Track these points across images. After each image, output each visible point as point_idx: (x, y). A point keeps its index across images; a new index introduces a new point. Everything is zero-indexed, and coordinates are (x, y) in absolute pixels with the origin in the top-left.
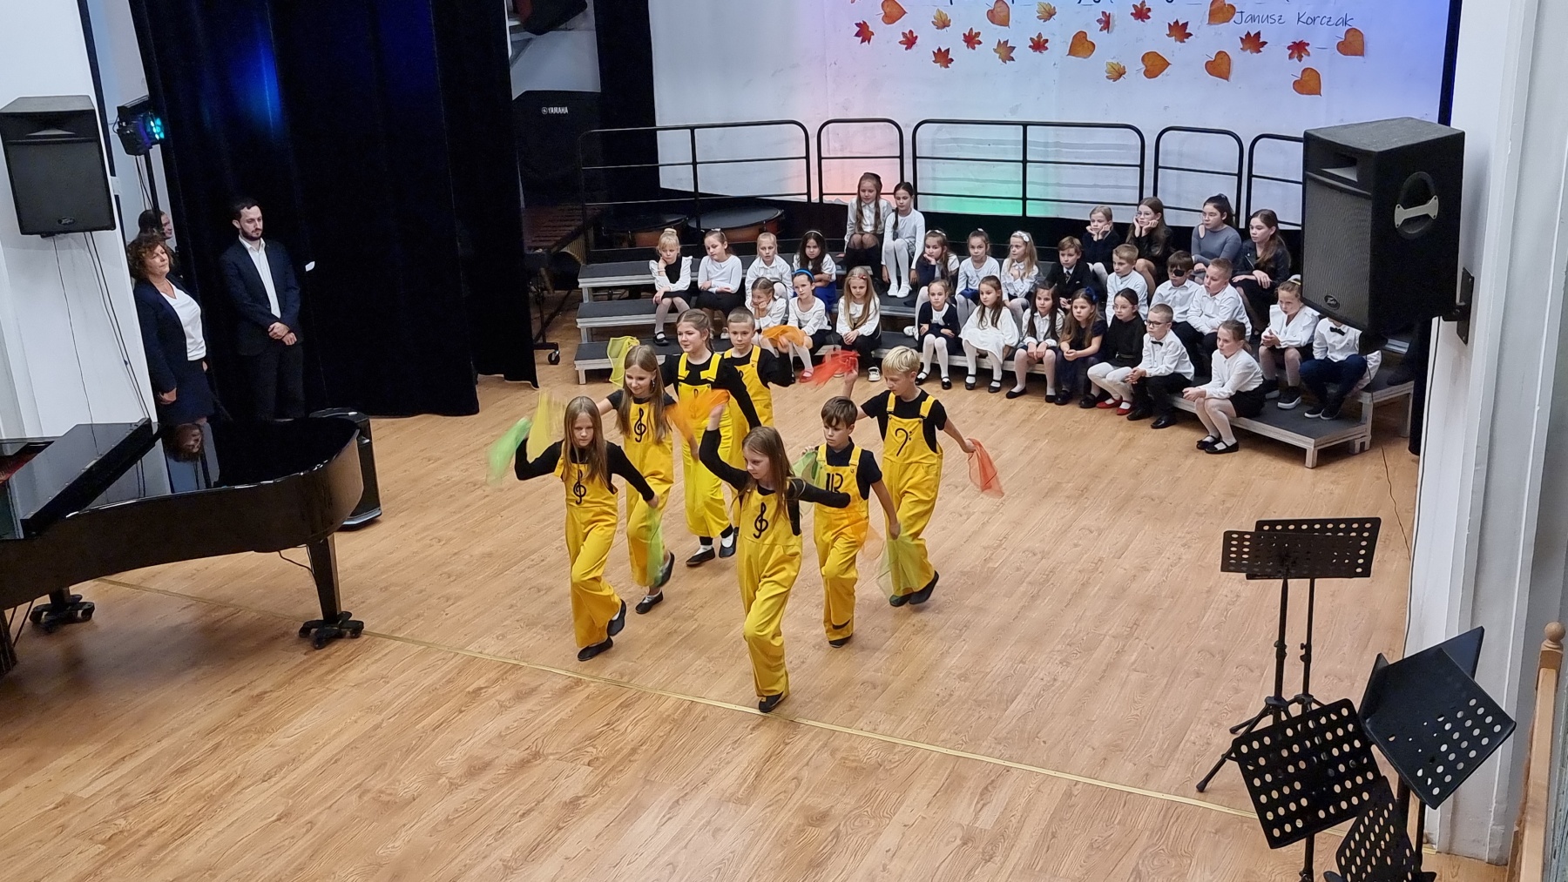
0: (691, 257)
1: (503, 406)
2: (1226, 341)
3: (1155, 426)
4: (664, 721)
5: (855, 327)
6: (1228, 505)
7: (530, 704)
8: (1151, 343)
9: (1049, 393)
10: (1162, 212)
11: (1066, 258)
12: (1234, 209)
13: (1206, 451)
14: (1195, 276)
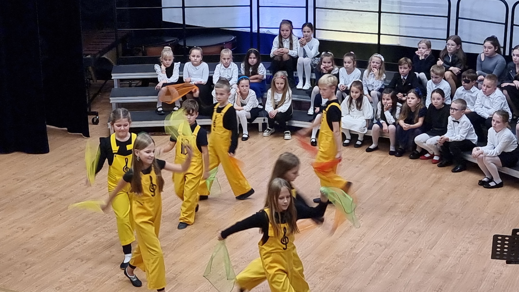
0: (180, 63)
1: (63, 149)
2: (498, 122)
3: (454, 171)
5: (276, 107)
6: (496, 219)
8: (452, 122)
9: (391, 150)
10: (461, 44)
11: (403, 70)
12: (502, 45)
13: (484, 186)
14: (478, 83)
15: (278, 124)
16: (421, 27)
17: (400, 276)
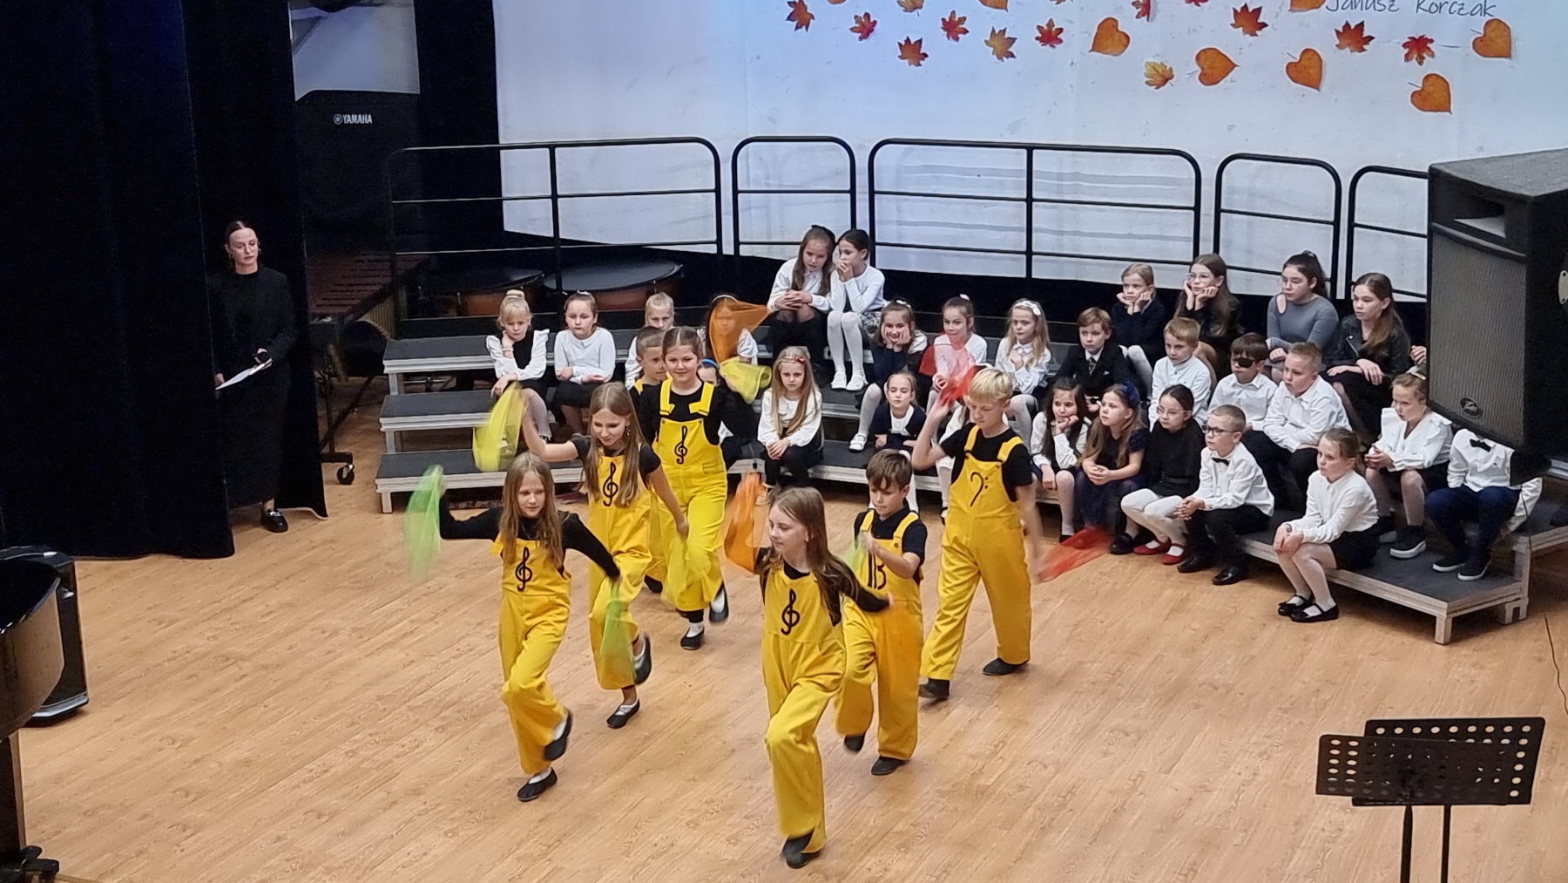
0: (547, 331)
2: (1331, 458)
3: (1219, 581)
5: (784, 433)
6: (1325, 696)
8: (1212, 462)
9: (1064, 533)
10: (1225, 274)
11: (1089, 337)
12: (1328, 274)
13: (1291, 617)
14: (1271, 368)
15: (789, 474)
16: (1130, 234)
17: (1095, 840)
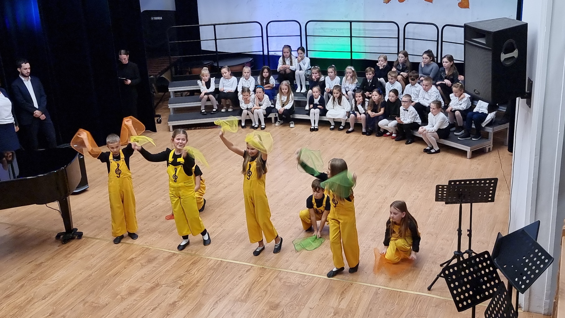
0: (214, 78)
2: (434, 109)
3: (407, 143)
4: (210, 269)
5: (283, 106)
6: (437, 174)
7: (154, 264)
8: (403, 110)
9: (363, 131)
10: (408, 57)
11: (368, 76)
12: (435, 55)
13: (427, 153)
14: (420, 83)
15: (285, 117)
16: (380, 46)
